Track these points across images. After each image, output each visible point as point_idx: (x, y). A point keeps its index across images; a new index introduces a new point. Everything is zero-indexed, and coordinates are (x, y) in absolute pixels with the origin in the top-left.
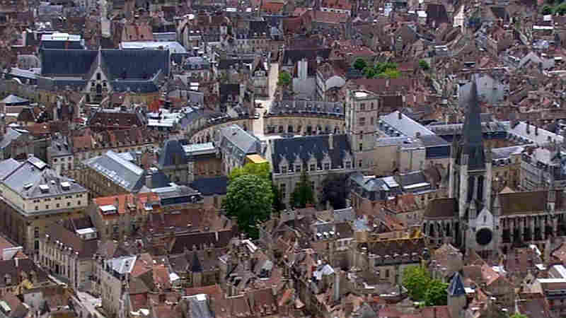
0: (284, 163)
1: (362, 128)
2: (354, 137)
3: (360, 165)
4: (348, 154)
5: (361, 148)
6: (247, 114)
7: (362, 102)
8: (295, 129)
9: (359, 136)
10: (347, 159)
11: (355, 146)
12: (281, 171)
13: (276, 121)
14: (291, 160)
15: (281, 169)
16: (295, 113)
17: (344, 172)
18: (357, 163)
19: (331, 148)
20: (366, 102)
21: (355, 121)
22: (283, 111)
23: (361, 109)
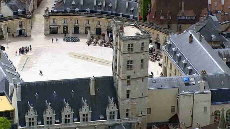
0: (32, 114)
1: (129, 73)
2: (120, 82)
3: (127, 115)
4: (112, 102)
5: (128, 96)
6: (24, 12)
7: (130, 42)
8: (82, 30)
9: (126, 82)
10: (111, 108)
11: (121, 93)
12: (27, 124)
13: (60, 21)
14: (40, 111)
15: (27, 121)
16: (82, 12)
17: (107, 123)
18: (123, 113)
19: (93, 93)
20: (135, 42)
21: (121, 64)
22: (68, 9)
23: (128, 50)
